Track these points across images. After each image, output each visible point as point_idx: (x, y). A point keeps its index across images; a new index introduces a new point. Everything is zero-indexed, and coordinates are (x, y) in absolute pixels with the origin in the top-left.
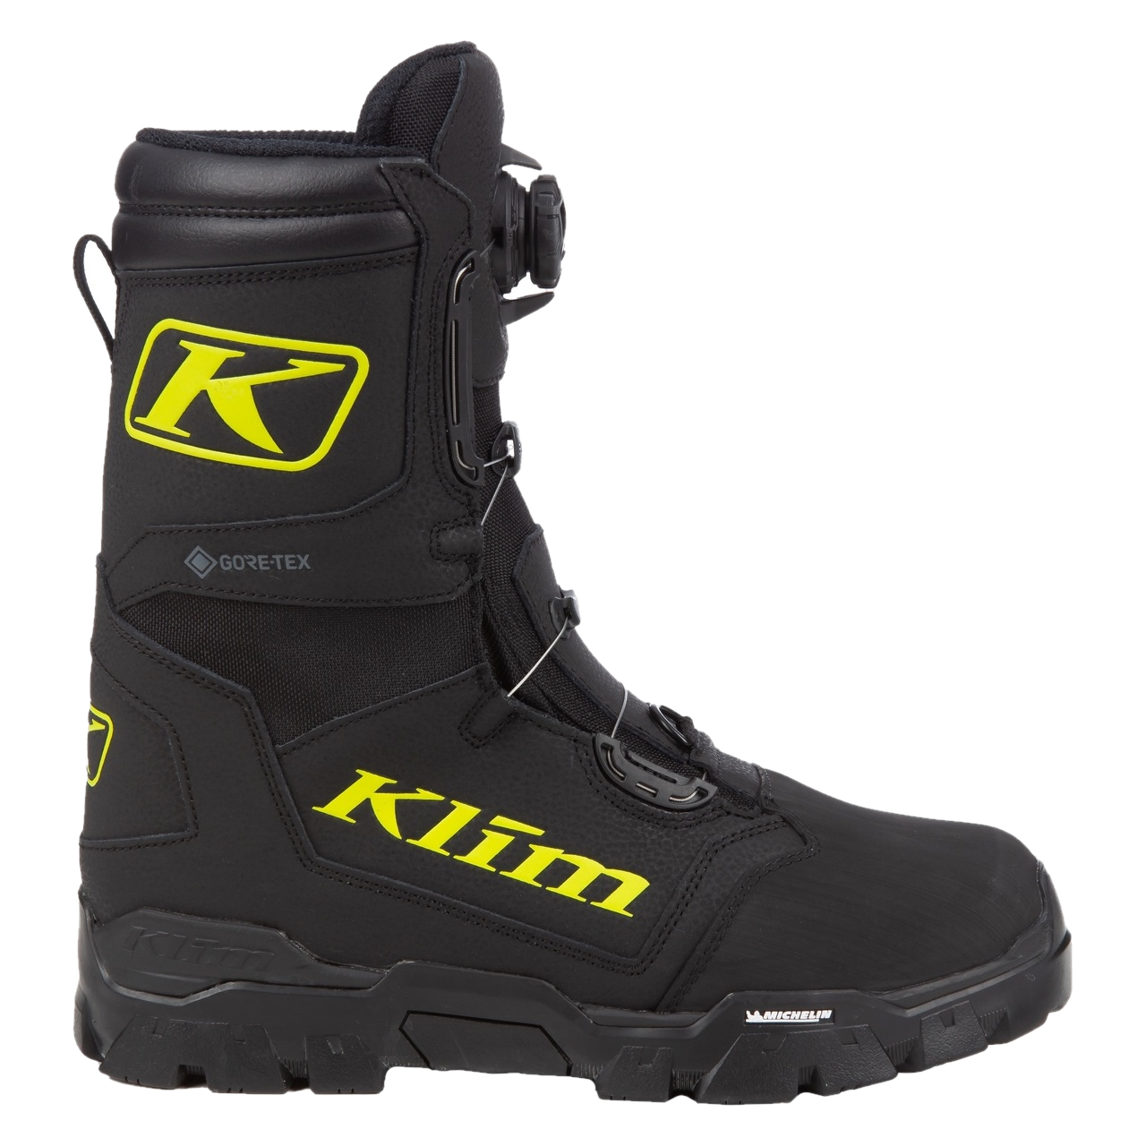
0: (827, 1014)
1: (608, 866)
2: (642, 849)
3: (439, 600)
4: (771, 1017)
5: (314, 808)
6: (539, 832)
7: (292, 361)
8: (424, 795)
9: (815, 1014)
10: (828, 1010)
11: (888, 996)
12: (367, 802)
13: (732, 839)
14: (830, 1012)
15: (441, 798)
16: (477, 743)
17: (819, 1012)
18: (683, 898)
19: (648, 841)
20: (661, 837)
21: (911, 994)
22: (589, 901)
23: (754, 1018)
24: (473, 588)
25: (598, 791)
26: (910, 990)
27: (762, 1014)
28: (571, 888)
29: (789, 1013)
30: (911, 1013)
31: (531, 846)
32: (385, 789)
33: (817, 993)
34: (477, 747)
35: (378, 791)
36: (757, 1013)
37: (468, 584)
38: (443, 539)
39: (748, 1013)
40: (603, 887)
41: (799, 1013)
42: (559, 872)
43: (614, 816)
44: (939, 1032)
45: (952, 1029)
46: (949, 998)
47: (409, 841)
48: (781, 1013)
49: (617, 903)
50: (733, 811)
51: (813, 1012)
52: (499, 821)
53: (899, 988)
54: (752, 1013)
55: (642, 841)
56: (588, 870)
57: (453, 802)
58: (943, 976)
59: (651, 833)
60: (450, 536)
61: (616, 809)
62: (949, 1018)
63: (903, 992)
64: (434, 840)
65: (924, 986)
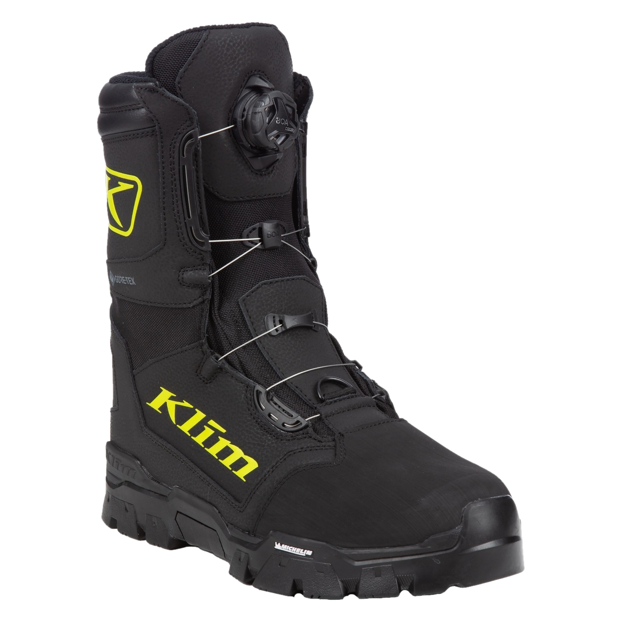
0: (309, 553)
1: (245, 454)
2: (262, 448)
3: (184, 306)
4: (285, 548)
5: (147, 403)
6: (224, 431)
7: (119, 183)
8: (186, 404)
9: (303, 551)
10: (311, 550)
11: (344, 551)
12: (166, 403)
13: (300, 450)
14: (311, 552)
15: (192, 407)
16: (206, 381)
17: (306, 551)
18: (265, 476)
19: (266, 444)
20: (273, 443)
21: (357, 553)
22: (232, 470)
23: (278, 546)
24: (203, 302)
25: (251, 415)
26: (356, 551)
27: (281, 545)
28: (227, 462)
29: (291, 547)
30: (357, 564)
31: (219, 437)
32: (172, 398)
33: (305, 540)
34: (207, 383)
35: (169, 399)
36: (279, 544)
37: (200, 300)
38: (185, 276)
39: (276, 543)
40: (240, 464)
41: (296, 548)
42: (226, 452)
43: (255, 429)
44: (371, 578)
45: (379, 579)
46: (381, 561)
47: (178, 426)
48: (288, 546)
49: (242, 473)
50: (313, 437)
51: (302, 550)
52: (212, 423)
53: (353, 548)
54: (277, 544)
55: (263, 444)
56: (238, 453)
57: (196, 410)
58: (379, 547)
59: (269, 440)
60: (189, 274)
61: (257, 425)
62: (377, 571)
63: (352, 550)
64: (186, 427)
65: (365, 550)
